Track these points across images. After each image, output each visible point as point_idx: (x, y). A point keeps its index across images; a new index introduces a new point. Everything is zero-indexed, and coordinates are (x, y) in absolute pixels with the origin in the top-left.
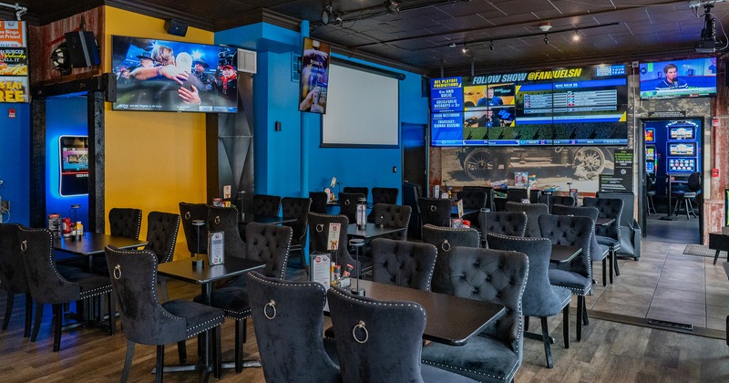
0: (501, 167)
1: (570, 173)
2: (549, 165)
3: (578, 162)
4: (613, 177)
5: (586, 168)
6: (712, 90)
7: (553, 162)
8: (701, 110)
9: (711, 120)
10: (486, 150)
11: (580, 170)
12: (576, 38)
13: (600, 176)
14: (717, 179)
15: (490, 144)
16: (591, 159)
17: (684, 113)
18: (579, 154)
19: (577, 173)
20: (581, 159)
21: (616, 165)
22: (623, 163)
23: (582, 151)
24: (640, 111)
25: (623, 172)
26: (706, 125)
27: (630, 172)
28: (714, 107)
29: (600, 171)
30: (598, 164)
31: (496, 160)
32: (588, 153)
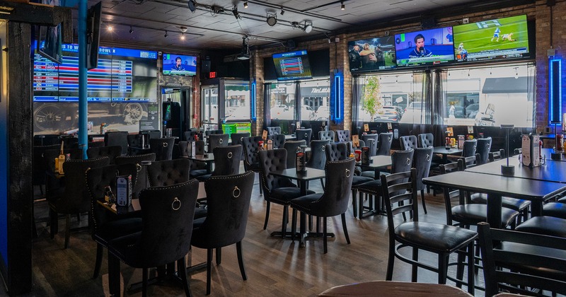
0: (69, 118)
1: (121, 120)
2: (107, 115)
3: (127, 113)
4: (147, 121)
5: (132, 117)
6: (194, 73)
7: (109, 114)
8: (188, 84)
9: (193, 90)
10: (54, 105)
11: (128, 118)
13: (140, 121)
14: (195, 119)
15: (60, 100)
16: (134, 110)
17: (181, 84)
18: (127, 107)
19: (126, 120)
20: (128, 111)
21: (149, 114)
22: (153, 113)
23: (129, 105)
24: (161, 82)
25: (153, 118)
26: (191, 92)
27: (156, 118)
28: (193, 82)
29: (140, 118)
30: (139, 114)
31: (63, 113)
32: (133, 107)
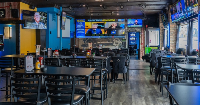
0: (95, 43)
1: (112, 44)
2: (107, 43)
3: (114, 42)
4: (122, 45)
5: (116, 43)
6: (142, 26)
7: (108, 42)
8: (139, 30)
9: (141, 32)
10: (91, 39)
11: (114, 44)
12: (118, 14)
13: (119, 45)
14: (142, 45)
15: (92, 37)
16: (117, 41)
17: (136, 31)
18: (114, 40)
19: (114, 45)
20: (115, 41)
21: (122, 42)
22: (124, 42)
23: (115, 39)
24: (127, 30)
25: (124, 44)
26: (140, 34)
27: (125, 44)
28: (142, 30)
29: (119, 44)
30: (118, 42)
31: (94, 41)
32: (116, 40)
